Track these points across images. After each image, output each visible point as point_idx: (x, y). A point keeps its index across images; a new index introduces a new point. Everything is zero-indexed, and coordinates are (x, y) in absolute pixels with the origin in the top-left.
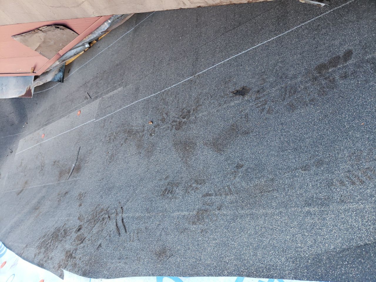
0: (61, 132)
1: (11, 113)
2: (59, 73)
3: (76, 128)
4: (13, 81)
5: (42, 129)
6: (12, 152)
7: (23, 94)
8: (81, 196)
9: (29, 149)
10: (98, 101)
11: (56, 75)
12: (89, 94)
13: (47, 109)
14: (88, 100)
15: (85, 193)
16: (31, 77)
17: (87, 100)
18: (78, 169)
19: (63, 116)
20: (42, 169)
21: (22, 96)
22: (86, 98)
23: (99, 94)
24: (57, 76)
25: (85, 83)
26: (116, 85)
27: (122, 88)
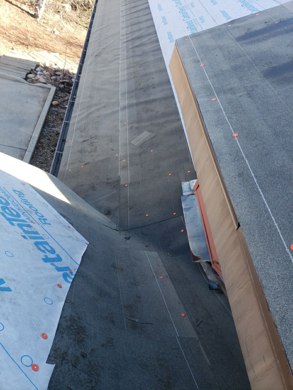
0: (165, 297)
1: (178, 243)
2: (217, 285)
3: (170, 315)
4: (203, 245)
5: (167, 275)
6: (147, 246)
7: (194, 254)
8: (111, 342)
9: (150, 265)
10: (195, 336)
11: (215, 283)
12: (201, 324)
13: (184, 276)
14: (196, 323)
15: (113, 345)
16: (209, 259)
17: (195, 321)
18: (134, 326)
19: (180, 296)
20: (133, 284)
21: (192, 254)
22: (197, 320)
23: (202, 335)
24: (213, 284)
25: (210, 316)
26: (212, 355)
27: (210, 364)
